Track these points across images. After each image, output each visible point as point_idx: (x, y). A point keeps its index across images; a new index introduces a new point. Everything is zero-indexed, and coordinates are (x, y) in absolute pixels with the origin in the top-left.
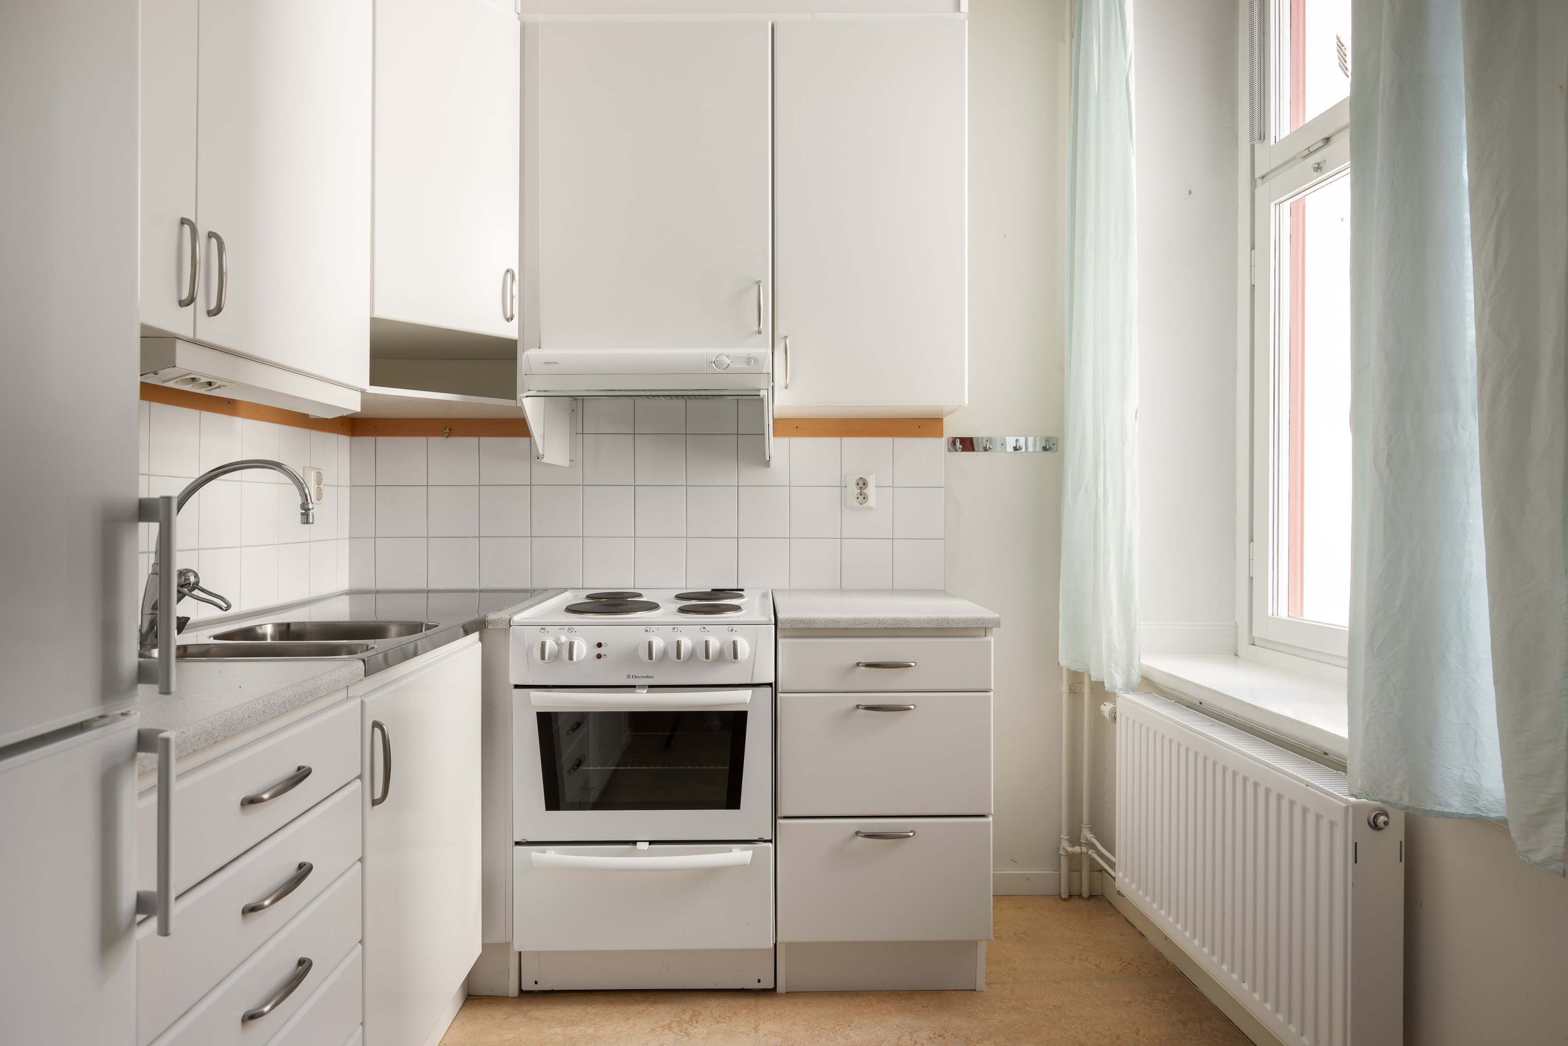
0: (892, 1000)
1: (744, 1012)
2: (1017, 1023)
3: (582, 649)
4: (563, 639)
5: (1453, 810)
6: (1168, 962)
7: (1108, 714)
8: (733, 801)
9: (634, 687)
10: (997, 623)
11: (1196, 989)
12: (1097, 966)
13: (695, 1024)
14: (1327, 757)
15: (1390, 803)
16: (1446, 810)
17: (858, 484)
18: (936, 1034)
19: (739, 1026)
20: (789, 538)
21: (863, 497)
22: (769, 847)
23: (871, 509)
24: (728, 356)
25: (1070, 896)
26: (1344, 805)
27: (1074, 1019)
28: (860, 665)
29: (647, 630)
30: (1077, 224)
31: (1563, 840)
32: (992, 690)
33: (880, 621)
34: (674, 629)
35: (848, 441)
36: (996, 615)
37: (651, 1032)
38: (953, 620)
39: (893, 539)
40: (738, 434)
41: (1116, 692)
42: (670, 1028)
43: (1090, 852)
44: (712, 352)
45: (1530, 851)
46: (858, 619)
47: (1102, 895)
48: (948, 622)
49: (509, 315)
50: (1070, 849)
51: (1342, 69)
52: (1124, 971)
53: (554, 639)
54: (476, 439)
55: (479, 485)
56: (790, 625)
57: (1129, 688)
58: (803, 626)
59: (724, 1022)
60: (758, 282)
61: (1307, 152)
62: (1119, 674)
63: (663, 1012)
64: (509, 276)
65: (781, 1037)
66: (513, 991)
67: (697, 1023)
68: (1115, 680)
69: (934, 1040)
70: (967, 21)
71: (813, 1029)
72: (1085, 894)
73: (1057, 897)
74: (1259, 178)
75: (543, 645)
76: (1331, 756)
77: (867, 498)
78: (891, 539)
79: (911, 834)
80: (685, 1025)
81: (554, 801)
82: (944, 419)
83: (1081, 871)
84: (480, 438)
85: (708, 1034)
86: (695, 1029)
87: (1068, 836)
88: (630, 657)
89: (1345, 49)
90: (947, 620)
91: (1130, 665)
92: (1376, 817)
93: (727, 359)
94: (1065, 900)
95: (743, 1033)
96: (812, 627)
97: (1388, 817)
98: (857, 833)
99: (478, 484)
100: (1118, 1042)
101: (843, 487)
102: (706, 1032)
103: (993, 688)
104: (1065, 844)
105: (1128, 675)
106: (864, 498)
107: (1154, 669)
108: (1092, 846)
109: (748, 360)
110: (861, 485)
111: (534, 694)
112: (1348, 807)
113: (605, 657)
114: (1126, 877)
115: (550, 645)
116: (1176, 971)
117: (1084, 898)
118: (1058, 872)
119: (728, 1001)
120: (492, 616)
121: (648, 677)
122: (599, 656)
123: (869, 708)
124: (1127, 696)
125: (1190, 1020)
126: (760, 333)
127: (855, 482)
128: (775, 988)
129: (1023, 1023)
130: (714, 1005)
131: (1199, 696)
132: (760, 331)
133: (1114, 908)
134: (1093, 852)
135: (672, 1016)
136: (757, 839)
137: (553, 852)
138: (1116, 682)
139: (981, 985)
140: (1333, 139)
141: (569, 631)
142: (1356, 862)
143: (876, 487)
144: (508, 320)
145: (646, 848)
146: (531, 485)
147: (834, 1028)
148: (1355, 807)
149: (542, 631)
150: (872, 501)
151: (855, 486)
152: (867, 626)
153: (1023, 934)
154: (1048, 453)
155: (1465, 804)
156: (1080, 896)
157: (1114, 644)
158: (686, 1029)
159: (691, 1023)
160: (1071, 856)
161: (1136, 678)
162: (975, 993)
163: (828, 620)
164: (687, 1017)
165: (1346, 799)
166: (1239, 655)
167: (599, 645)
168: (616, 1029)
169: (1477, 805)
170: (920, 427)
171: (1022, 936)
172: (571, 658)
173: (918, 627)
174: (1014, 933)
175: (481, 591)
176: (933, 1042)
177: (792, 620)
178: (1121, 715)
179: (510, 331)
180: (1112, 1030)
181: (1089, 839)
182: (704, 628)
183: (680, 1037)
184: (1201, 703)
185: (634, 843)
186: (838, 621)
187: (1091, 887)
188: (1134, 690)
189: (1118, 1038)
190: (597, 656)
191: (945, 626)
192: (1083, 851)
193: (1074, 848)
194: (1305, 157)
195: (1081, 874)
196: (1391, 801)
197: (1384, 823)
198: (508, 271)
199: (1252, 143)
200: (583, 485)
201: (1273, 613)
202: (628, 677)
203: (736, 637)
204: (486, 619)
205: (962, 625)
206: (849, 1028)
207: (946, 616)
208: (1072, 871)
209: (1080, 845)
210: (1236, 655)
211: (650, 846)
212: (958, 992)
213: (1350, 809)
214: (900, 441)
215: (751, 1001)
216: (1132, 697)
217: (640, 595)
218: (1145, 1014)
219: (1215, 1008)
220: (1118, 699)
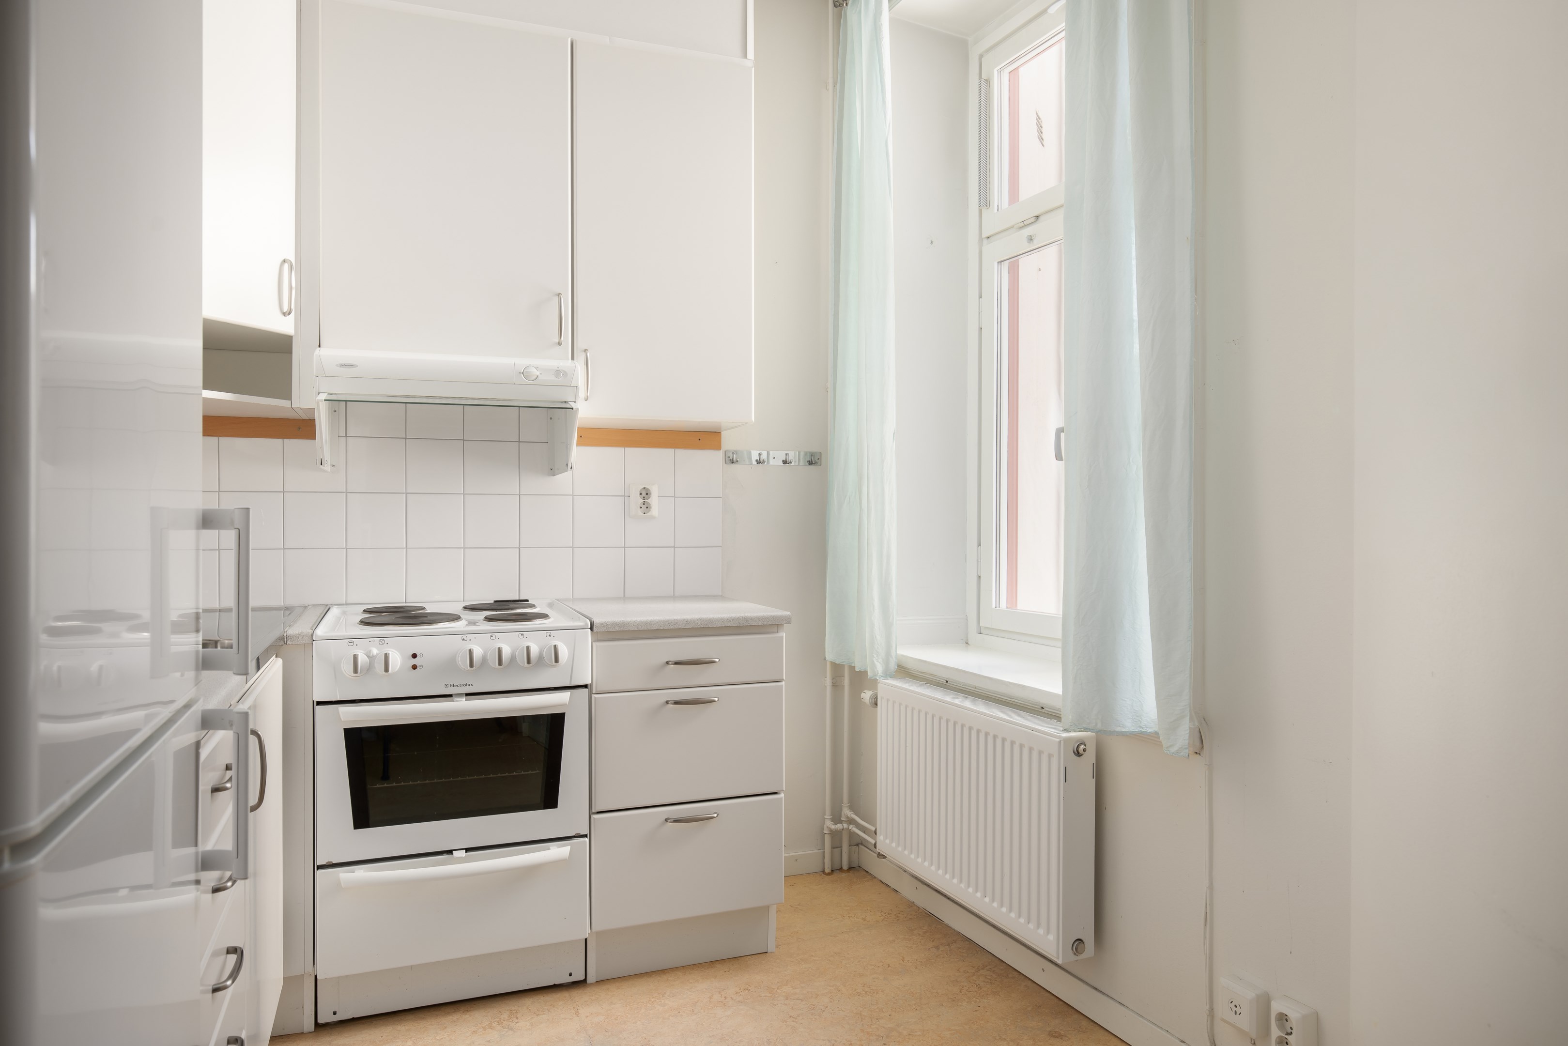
0: (696, 972)
1: (560, 1003)
2: (807, 970)
3: (397, 661)
4: (375, 651)
5: (1127, 729)
6: (919, 908)
7: (868, 701)
8: (550, 800)
9: (450, 696)
10: (788, 620)
11: (943, 923)
12: (864, 920)
13: (516, 1021)
14: (1043, 710)
15: (1089, 729)
16: (1123, 730)
17: (641, 494)
18: (742, 989)
19: (560, 1014)
20: (573, 547)
21: (646, 506)
22: (586, 841)
23: (653, 518)
24: (537, 368)
25: (832, 871)
26: (1058, 740)
27: (852, 959)
28: (670, 663)
29: (464, 639)
30: (842, 262)
31: (1188, 735)
32: (783, 680)
33: (687, 622)
34: (492, 636)
35: (631, 451)
36: (788, 613)
37: (473, 1034)
38: (752, 619)
39: (674, 547)
40: (519, 442)
41: (878, 678)
42: (491, 1027)
43: (851, 827)
44: (521, 362)
45: (1171, 746)
46: (668, 620)
47: (859, 866)
48: (747, 621)
49: (285, 309)
50: (833, 827)
51: (1040, 140)
52: (886, 919)
53: (364, 652)
54: (216, 438)
55: (219, 492)
56: (605, 628)
57: (887, 675)
58: (617, 629)
59: (544, 1014)
60: (559, 295)
61: (1022, 224)
62: (880, 663)
63: (479, 1017)
64: (286, 266)
65: (603, 1015)
66: (309, 1025)
67: (517, 1019)
68: (877, 667)
69: (741, 993)
70: (753, 69)
71: (631, 1004)
72: (845, 867)
73: (821, 873)
74: (985, 238)
75: (355, 658)
76: (1047, 709)
77: (650, 508)
78: (672, 547)
79: (715, 815)
80: (506, 1023)
81: (362, 819)
82: (722, 433)
83: (841, 847)
84: (220, 438)
85: (532, 1025)
86: (517, 1024)
87: (831, 815)
88: (449, 665)
89: (1041, 122)
90: (746, 619)
91: (888, 654)
92: (1078, 747)
93: (536, 371)
94: (829, 874)
95: (565, 1019)
96: (626, 630)
97: (1085, 746)
98: (666, 820)
99: (218, 490)
100: (890, 968)
101: (626, 496)
102: (529, 1024)
103: (784, 678)
104: (829, 824)
105: (887, 662)
106: (647, 508)
107: (907, 657)
108: (851, 821)
109: (558, 373)
110: (644, 494)
111: (342, 709)
112: (1060, 741)
113: (421, 667)
114: (886, 839)
115: (362, 659)
116: (926, 913)
117: (844, 870)
118: (823, 850)
119: (542, 998)
120: (290, 632)
121: (467, 685)
122: (414, 667)
123: (676, 703)
124: (886, 681)
125: (941, 945)
126: (560, 344)
127: (639, 492)
128: (585, 980)
129: (812, 969)
130: (528, 1002)
131: (946, 675)
132: (560, 343)
133: (871, 874)
134: (853, 827)
135: (490, 1018)
136: (573, 835)
137: (362, 871)
138: (877, 671)
139: (771, 947)
140: (1041, 218)
141: (380, 643)
142: (1066, 782)
143: (658, 496)
144: (284, 314)
145: (464, 856)
146: (284, 492)
147: (649, 1000)
148: (1067, 740)
149: (350, 644)
150: (655, 511)
151: (639, 495)
152: (676, 627)
153: (798, 905)
154: (812, 467)
155: (1134, 724)
156: (841, 869)
157: (876, 637)
158: (509, 1025)
159: (511, 1020)
160: (835, 834)
161: (893, 666)
162: (767, 954)
163: (641, 622)
164: (505, 1015)
165: (1060, 736)
166: (969, 643)
167: (414, 656)
168: (435, 1038)
169: (1141, 725)
170: (699, 440)
171: (798, 906)
172: (387, 670)
173: (721, 626)
174: (790, 906)
175: (220, 610)
176: (740, 995)
177: (607, 624)
178: (882, 698)
179: (285, 326)
180: (883, 961)
181: (849, 816)
182: (522, 635)
183: (504, 1032)
184: (947, 681)
185: (450, 852)
186: (650, 623)
187: (850, 861)
188: (892, 677)
189: (889, 966)
190: (412, 667)
191: (744, 624)
192: (845, 827)
193: (837, 826)
194: (1021, 228)
195: (842, 850)
196: (1091, 728)
197: (1084, 750)
198: (284, 261)
199: (980, 208)
200: (347, 493)
201: (996, 605)
202: (446, 686)
203: (555, 641)
204: (285, 635)
205: (759, 623)
206: (664, 998)
207: (746, 615)
208: (834, 848)
209: (841, 822)
210: (967, 643)
211: (467, 853)
212: (753, 956)
213: (1062, 742)
214: (681, 453)
215: (565, 994)
216: (891, 681)
217: (424, 608)
218: (907, 947)
219: (959, 934)
220: (879, 685)
